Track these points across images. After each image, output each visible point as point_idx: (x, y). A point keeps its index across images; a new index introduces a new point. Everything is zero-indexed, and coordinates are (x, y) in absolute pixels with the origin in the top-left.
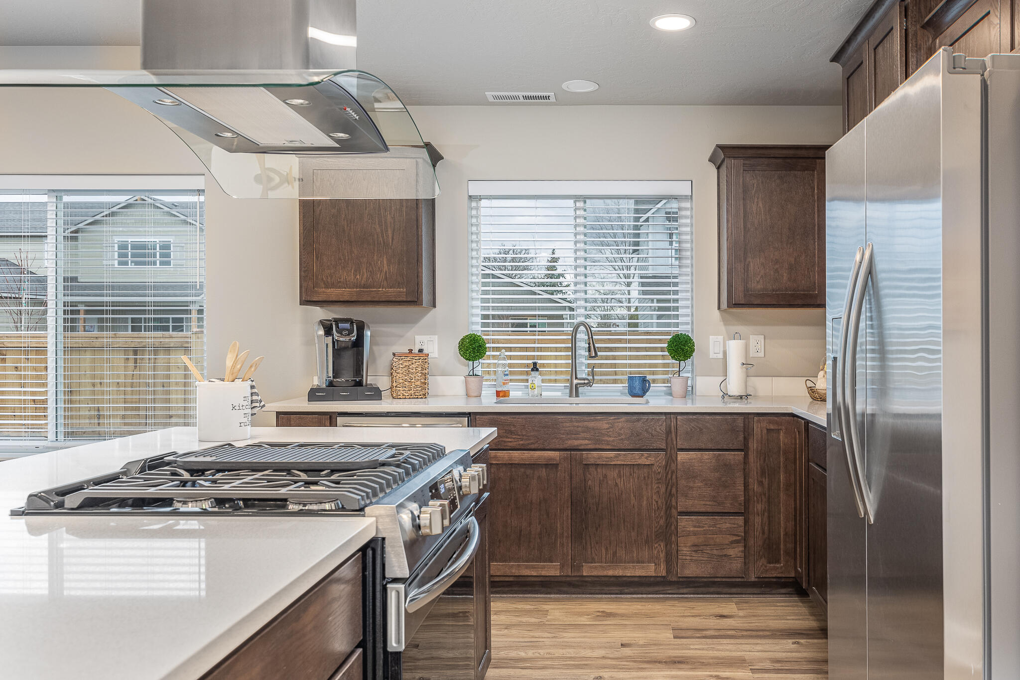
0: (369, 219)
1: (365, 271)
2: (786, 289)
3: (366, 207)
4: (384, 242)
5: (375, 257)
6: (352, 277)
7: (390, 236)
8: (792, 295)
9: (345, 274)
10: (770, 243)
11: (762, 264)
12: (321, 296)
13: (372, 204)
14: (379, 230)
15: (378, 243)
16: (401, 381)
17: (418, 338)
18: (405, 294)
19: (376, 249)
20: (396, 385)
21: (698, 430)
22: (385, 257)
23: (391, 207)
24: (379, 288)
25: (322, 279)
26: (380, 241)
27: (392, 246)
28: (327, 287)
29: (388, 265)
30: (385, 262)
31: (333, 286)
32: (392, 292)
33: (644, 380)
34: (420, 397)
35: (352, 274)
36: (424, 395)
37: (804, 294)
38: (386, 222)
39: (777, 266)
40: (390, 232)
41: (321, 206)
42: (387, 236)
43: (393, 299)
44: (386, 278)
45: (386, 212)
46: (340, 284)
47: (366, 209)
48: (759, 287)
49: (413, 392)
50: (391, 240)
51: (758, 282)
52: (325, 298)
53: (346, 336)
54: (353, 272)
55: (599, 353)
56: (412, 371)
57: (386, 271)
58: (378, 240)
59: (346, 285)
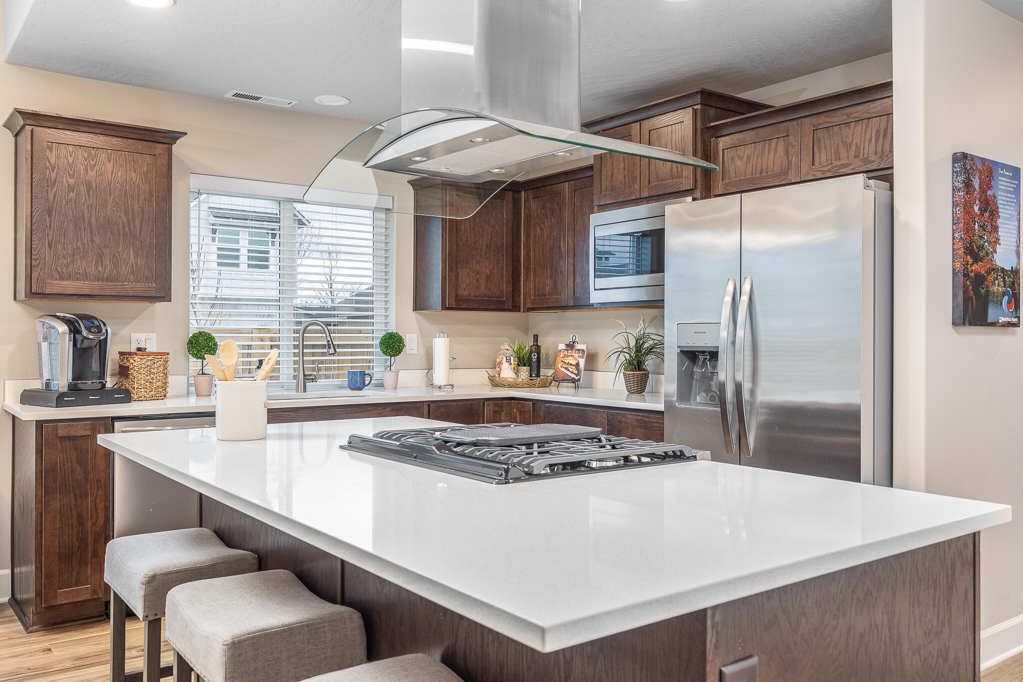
0: (114, 207)
1: (108, 263)
2: (484, 296)
3: (110, 193)
4: (130, 233)
5: (120, 248)
6: (93, 268)
7: (138, 226)
8: (488, 301)
9: (85, 265)
10: (473, 257)
11: (468, 274)
12: (55, 288)
13: (117, 190)
14: (124, 219)
15: (124, 234)
16: (143, 381)
17: (134, 336)
18: (155, 289)
19: (121, 240)
20: (137, 386)
21: (446, 415)
22: (132, 248)
23: (139, 195)
24: (125, 282)
25: (57, 269)
26: (127, 232)
27: (140, 237)
28: (62, 279)
29: (136, 258)
30: (132, 254)
31: (69, 278)
32: (139, 288)
33: (363, 374)
34: (161, 398)
35: (93, 265)
36: (165, 396)
37: (496, 300)
38: (133, 212)
39: (478, 276)
40: (138, 222)
41: (55, 188)
42: (135, 226)
43: (141, 294)
44: (133, 272)
45: (133, 201)
46: (78, 276)
47: (110, 195)
48: (466, 293)
49: (154, 393)
50: (138, 231)
51: (464, 289)
52: (61, 291)
53: (94, 333)
54: (94, 263)
55: (338, 350)
56: (153, 371)
57: (132, 264)
58: (124, 231)
59: (86, 277)
